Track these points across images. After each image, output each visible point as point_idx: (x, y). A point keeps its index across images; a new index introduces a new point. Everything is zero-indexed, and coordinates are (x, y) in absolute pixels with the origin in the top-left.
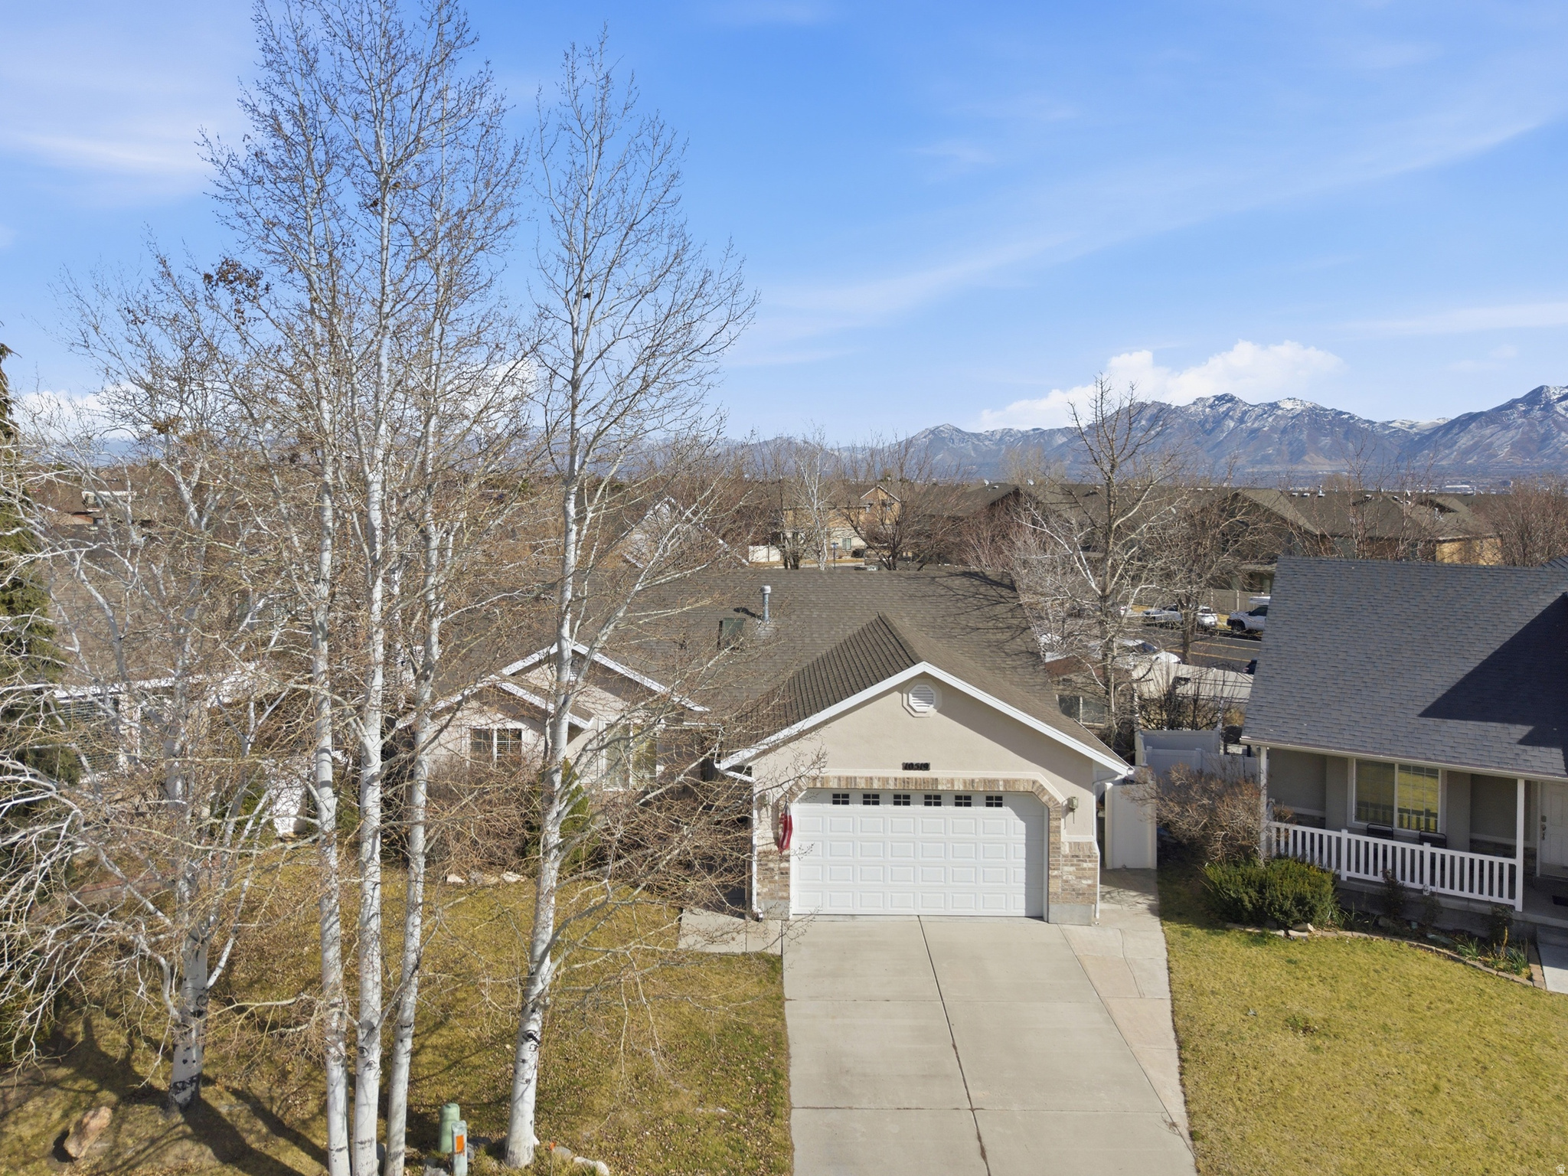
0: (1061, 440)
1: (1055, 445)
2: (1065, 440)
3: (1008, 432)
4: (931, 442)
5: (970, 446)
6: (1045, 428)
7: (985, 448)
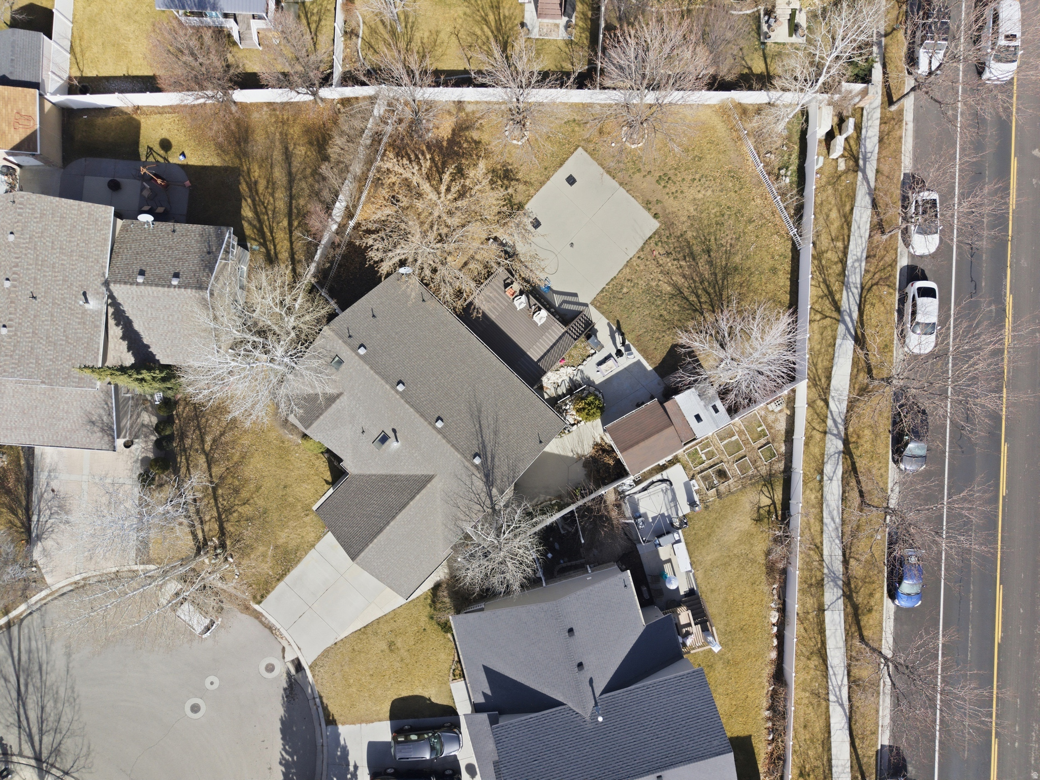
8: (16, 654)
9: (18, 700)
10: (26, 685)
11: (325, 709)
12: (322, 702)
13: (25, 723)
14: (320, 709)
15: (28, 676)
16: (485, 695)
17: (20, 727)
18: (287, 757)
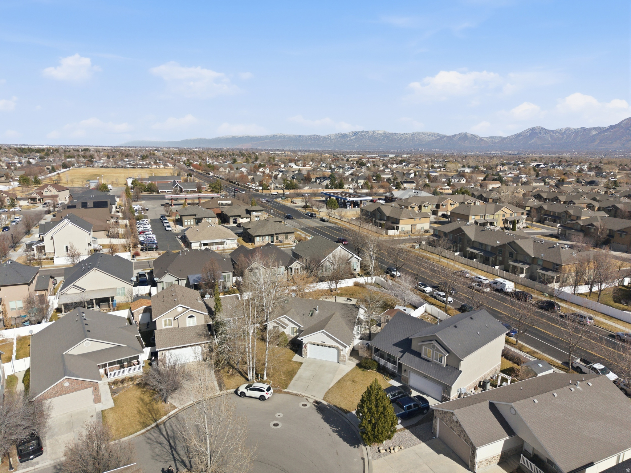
0: (594, 133)
1: (591, 135)
2: (597, 132)
3: (568, 129)
4: (530, 134)
5: (549, 136)
6: (587, 127)
7: (556, 137)
8: (164, 433)
9: (171, 449)
10: (175, 443)
11: (341, 409)
12: (338, 408)
13: (177, 457)
14: (339, 411)
15: (174, 439)
16: (401, 352)
17: (175, 460)
18: (336, 429)
